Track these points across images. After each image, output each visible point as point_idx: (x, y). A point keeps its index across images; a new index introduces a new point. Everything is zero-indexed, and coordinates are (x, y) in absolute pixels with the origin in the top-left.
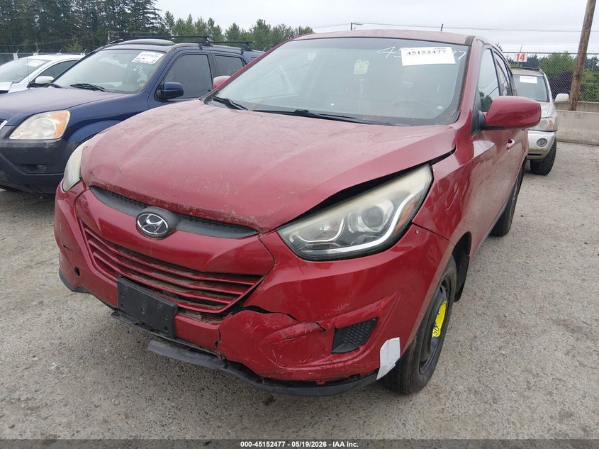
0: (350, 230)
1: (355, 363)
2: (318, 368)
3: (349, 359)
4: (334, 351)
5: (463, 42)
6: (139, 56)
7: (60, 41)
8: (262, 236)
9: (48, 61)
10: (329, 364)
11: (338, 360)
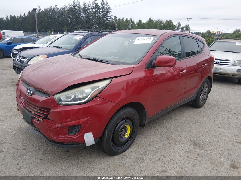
0: (76, 97)
1: (75, 138)
2: (63, 138)
3: (73, 137)
4: (69, 134)
5: (159, 35)
6: (76, 37)
7: (77, 27)
8: (51, 97)
9: (56, 37)
10: (66, 138)
11: (69, 137)
